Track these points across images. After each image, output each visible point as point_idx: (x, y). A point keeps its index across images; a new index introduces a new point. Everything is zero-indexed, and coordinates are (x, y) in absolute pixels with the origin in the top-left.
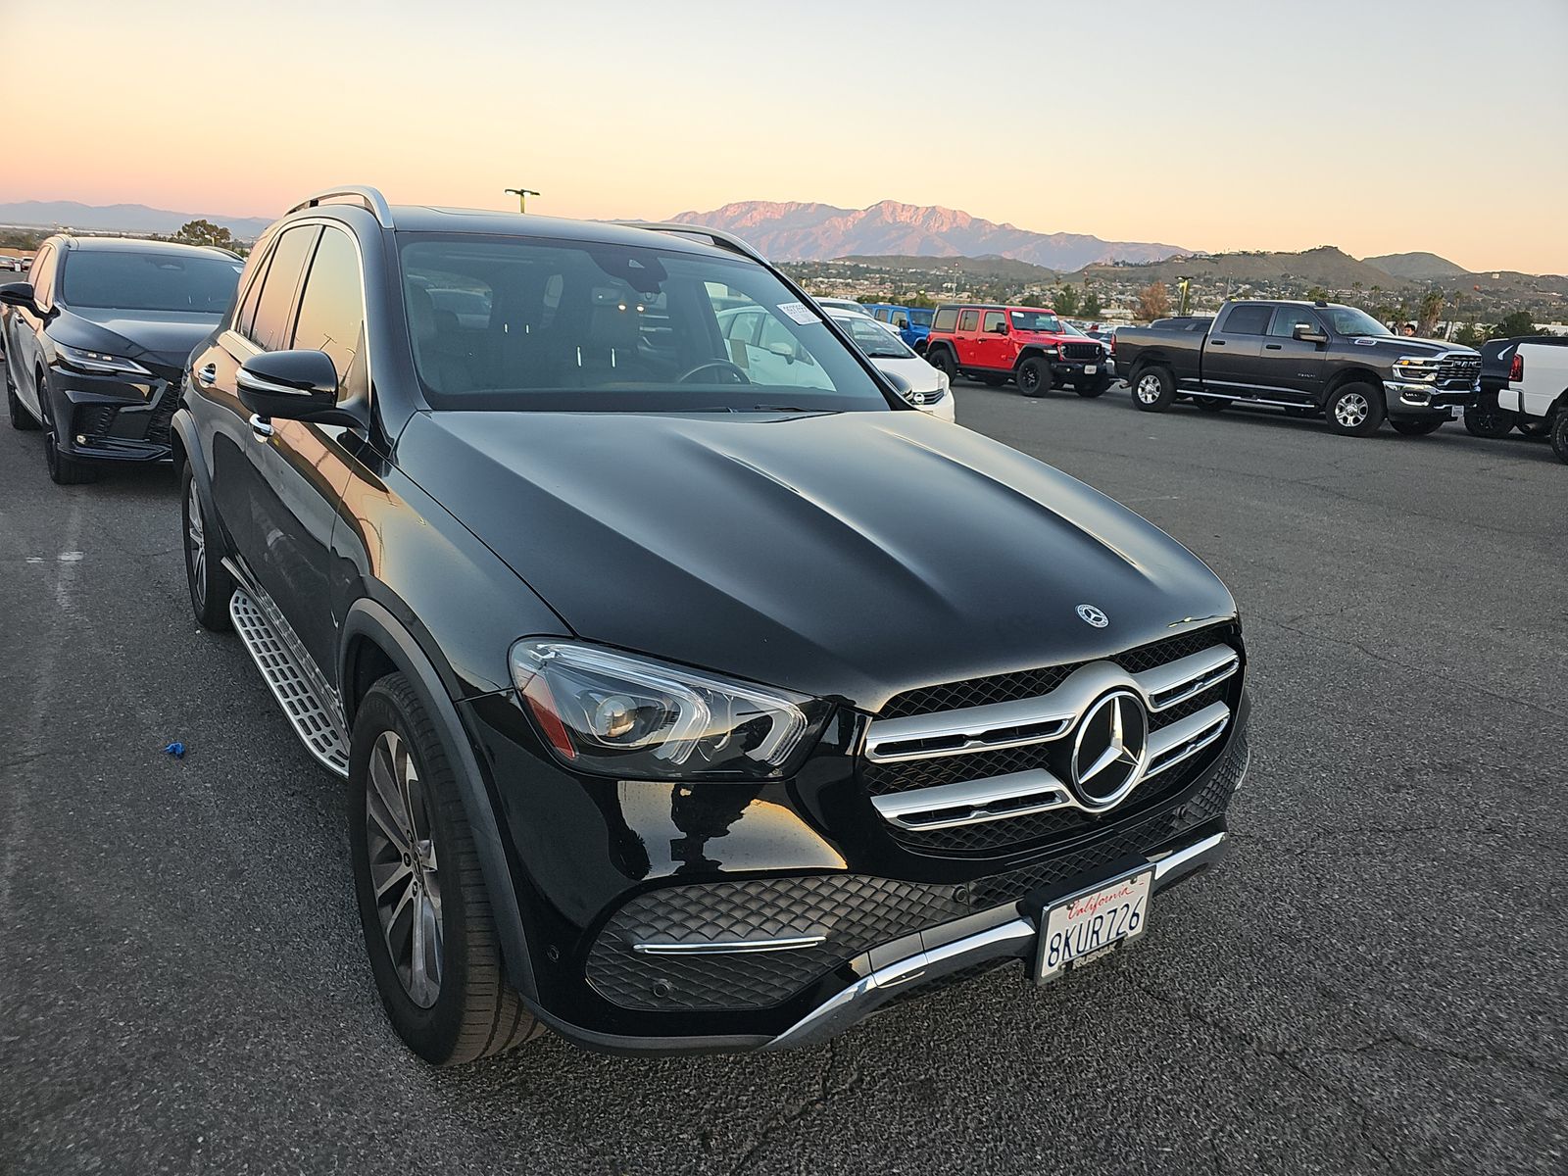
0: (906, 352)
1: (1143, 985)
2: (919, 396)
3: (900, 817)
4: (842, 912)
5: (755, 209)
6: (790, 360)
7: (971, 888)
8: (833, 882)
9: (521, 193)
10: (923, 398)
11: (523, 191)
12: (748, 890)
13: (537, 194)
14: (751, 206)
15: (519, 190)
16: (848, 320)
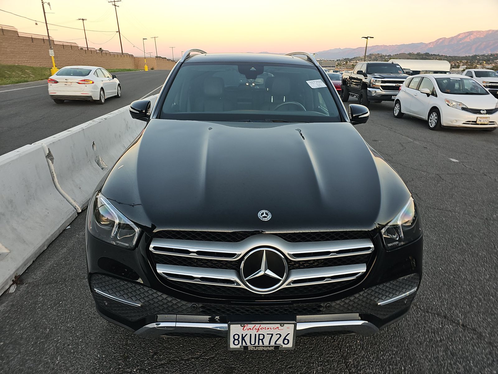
0: (485, 91)
1: (351, 371)
2: (484, 111)
3: (163, 273)
4: (147, 299)
5: (472, 34)
6: (428, 95)
7: (200, 306)
8: (144, 288)
9: (367, 38)
10: (485, 112)
11: (368, 37)
12: (120, 282)
13: (373, 38)
14: (470, 33)
15: (367, 37)
16: (460, 79)
